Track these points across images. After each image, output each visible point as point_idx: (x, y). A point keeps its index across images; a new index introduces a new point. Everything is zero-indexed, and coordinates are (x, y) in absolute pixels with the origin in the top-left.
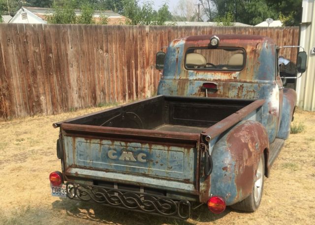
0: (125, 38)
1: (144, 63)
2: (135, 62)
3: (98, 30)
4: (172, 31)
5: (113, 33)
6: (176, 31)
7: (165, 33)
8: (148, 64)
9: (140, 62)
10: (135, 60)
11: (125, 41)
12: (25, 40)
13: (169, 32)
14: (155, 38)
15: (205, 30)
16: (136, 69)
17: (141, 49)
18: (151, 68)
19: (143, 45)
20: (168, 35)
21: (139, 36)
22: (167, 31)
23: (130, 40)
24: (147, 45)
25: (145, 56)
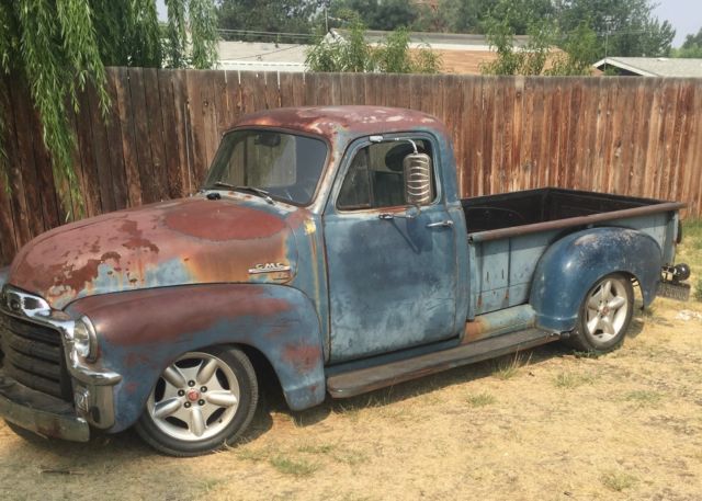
0: (462, 103)
1: (506, 158)
2: (484, 155)
3: (401, 86)
4: (584, 87)
5: (434, 91)
6: (595, 88)
7: (566, 93)
8: (516, 159)
9: (498, 154)
10: (484, 150)
11: (461, 109)
12: (240, 104)
13: (577, 90)
14: (538, 105)
15: (676, 86)
16: (487, 170)
17: (500, 127)
18: (525, 169)
19: (507, 119)
20: (574, 96)
21: (497, 99)
22: (570, 87)
23: (475, 107)
24: (517, 118)
25: (510, 143)
